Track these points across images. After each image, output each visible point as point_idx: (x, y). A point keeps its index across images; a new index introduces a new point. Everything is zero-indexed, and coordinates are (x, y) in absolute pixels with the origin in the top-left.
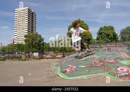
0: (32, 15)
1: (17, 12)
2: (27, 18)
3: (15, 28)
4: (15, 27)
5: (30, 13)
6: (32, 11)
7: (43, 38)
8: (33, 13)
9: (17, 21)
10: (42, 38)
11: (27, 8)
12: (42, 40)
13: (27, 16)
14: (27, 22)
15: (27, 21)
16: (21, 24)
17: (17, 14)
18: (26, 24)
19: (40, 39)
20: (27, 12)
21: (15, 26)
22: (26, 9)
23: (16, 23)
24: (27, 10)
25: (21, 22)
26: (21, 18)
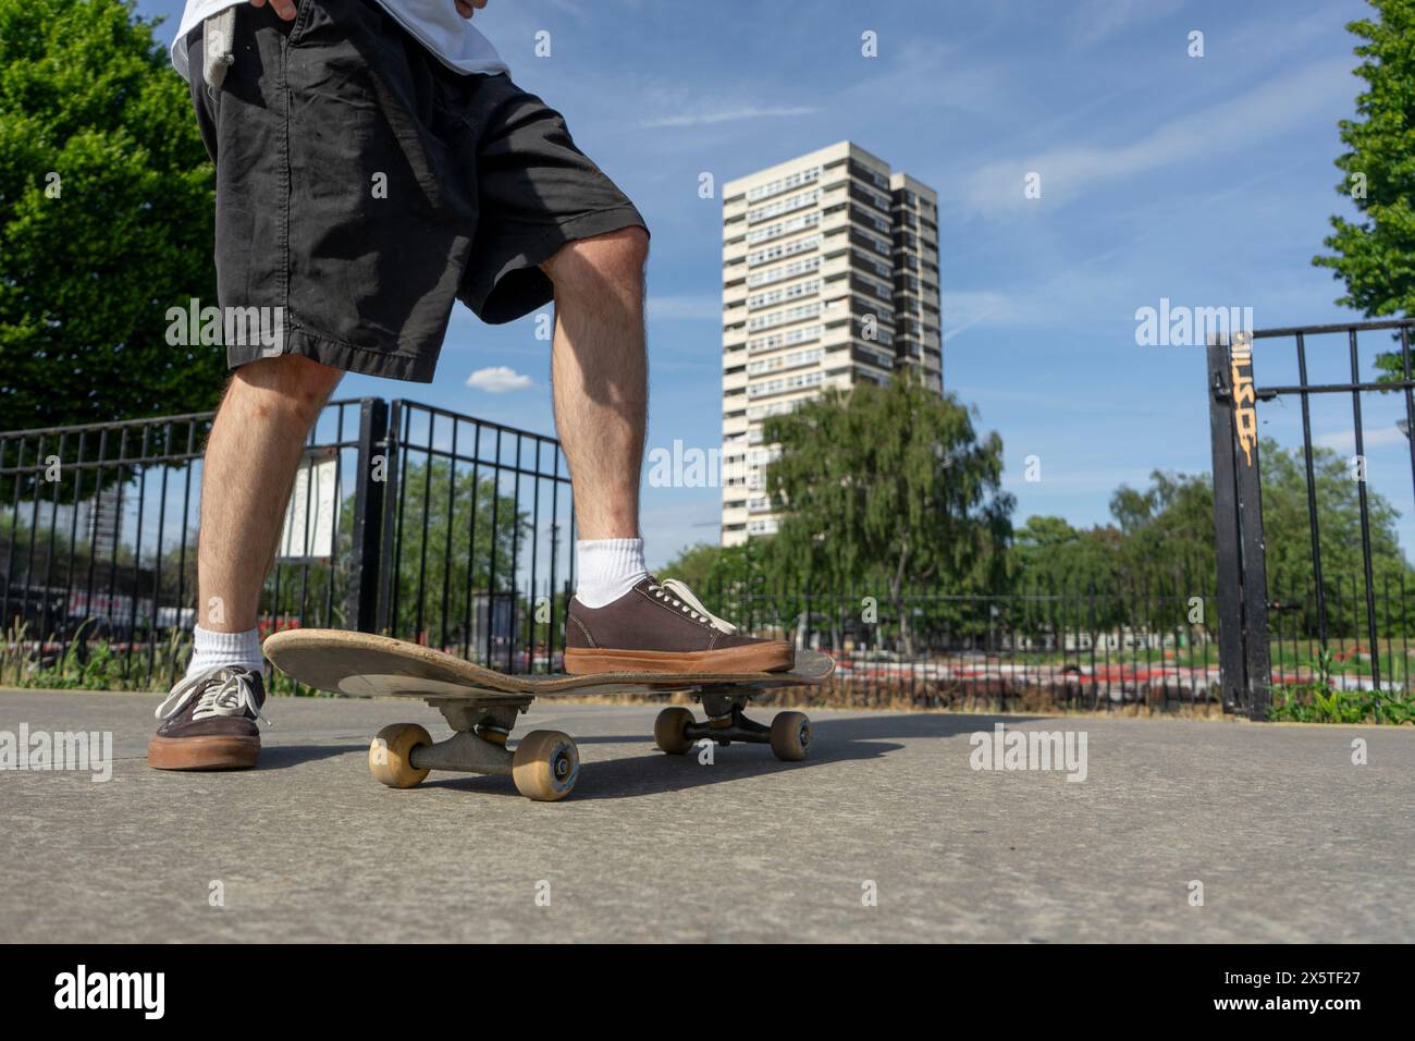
0: (899, 218)
1: (741, 218)
2: (842, 265)
3: (731, 382)
4: (731, 371)
5: (869, 200)
6: (897, 183)
7: (996, 443)
8: (899, 196)
9: (742, 303)
10: (982, 438)
11: (841, 150)
12: (986, 464)
13: (842, 241)
14: (845, 304)
15: (843, 287)
16: (785, 335)
17: (741, 239)
18: (831, 326)
19: (959, 449)
20: (842, 196)
21: (730, 360)
22: (828, 167)
23: (739, 325)
24: (841, 173)
25: (785, 313)
26: (783, 269)
